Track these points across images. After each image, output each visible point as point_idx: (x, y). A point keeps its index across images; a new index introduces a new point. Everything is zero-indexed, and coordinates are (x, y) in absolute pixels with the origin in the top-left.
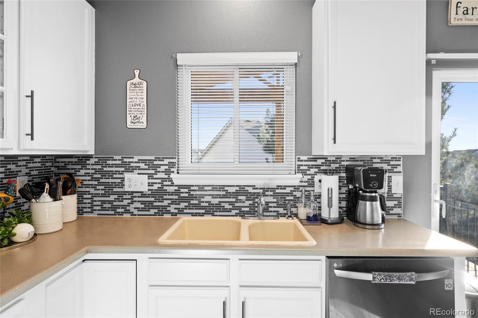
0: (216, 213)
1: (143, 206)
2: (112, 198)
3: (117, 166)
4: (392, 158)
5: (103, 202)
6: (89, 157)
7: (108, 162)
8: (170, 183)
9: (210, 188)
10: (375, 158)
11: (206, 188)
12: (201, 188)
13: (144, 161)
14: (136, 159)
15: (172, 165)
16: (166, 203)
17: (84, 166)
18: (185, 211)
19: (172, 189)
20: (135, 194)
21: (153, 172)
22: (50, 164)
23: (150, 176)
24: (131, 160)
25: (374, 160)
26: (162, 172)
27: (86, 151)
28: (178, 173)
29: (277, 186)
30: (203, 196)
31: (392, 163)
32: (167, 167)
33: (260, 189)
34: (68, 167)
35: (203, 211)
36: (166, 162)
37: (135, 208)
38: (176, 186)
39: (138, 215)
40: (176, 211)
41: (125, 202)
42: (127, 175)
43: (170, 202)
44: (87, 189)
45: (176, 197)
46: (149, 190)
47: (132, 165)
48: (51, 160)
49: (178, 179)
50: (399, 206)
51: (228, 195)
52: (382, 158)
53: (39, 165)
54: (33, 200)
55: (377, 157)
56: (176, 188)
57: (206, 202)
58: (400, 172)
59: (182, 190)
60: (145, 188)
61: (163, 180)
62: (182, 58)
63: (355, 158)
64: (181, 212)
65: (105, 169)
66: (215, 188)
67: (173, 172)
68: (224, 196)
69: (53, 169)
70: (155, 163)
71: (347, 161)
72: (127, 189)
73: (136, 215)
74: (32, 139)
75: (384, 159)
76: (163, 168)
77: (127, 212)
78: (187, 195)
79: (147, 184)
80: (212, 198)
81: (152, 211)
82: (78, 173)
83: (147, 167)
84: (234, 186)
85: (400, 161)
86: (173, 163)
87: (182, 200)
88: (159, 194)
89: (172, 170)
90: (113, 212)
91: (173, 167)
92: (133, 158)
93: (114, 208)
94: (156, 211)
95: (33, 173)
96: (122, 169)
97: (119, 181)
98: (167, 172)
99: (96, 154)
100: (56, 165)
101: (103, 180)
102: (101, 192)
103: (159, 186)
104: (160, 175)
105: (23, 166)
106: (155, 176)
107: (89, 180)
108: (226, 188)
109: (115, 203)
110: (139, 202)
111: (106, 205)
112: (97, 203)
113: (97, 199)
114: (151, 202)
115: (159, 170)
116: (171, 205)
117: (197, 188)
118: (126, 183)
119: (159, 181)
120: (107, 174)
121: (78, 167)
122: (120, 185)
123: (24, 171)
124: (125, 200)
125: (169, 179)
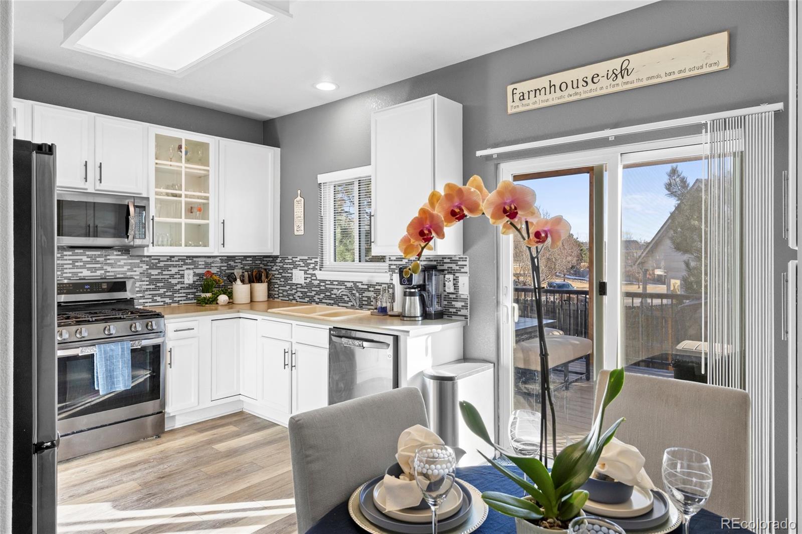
0: (340, 304)
1: (301, 295)
2: (287, 288)
3: (290, 264)
4: (459, 258)
5: (284, 291)
6: (277, 257)
7: (286, 261)
8: (315, 278)
9: (336, 283)
10: (445, 258)
11: (335, 283)
12: (332, 282)
13: (302, 260)
14: (298, 259)
16: (314, 293)
17: (275, 263)
18: (323, 301)
19: (316, 283)
20: (298, 286)
21: (306, 269)
22: (260, 262)
23: (305, 273)
24: (296, 259)
25: (445, 261)
26: (312, 269)
27: (272, 253)
28: (321, 270)
29: (377, 283)
30: (332, 289)
31: (460, 263)
33: (366, 285)
34: (269, 264)
35: (332, 302)
36: (313, 261)
37: (298, 297)
38: (319, 280)
39: (300, 302)
40: (318, 300)
42: (294, 271)
43: (315, 292)
44: (276, 281)
45: (318, 289)
46: (305, 283)
47: (297, 263)
48: (260, 259)
49: (321, 275)
50: (465, 307)
51: (346, 289)
52: (451, 258)
53: (251, 262)
54: (234, 283)
55: (447, 257)
56: (318, 282)
57: (334, 294)
58: (466, 273)
59: (322, 284)
60: (302, 282)
61: (313, 275)
62: (320, 178)
63: (430, 258)
64: (321, 302)
65: (285, 266)
66: (339, 283)
67: (317, 269)
68: (344, 290)
69: (261, 266)
70: (308, 261)
71: (424, 261)
72: (294, 281)
73: (298, 302)
74: (224, 247)
75: (453, 259)
76: (312, 266)
77: (294, 299)
78: (324, 288)
79: (304, 278)
80: (338, 291)
81: (307, 299)
82: (273, 269)
83: (303, 265)
84: (350, 282)
85: (466, 261)
86: (317, 262)
87: (321, 292)
88: (309, 286)
89: (316, 267)
90: (287, 299)
91: (317, 265)
93: (289, 295)
94: (308, 299)
95: (245, 267)
96: (292, 266)
97: (290, 275)
98: (314, 269)
99: (280, 255)
100: (263, 262)
101: (283, 275)
102: (283, 283)
103: (310, 280)
104: (311, 271)
105: (239, 262)
106: (308, 272)
107: (278, 274)
108: (346, 283)
109: (289, 292)
110: (300, 291)
111: (285, 293)
112: (281, 291)
113: (280, 288)
114: (306, 292)
115: (310, 267)
116: (316, 296)
117: (329, 283)
118: (294, 277)
119: (310, 276)
120: (285, 270)
121: (273, 264)
122: (291, 278)
123: (240, 266)
124: (293, 290)
125: (315, 274)
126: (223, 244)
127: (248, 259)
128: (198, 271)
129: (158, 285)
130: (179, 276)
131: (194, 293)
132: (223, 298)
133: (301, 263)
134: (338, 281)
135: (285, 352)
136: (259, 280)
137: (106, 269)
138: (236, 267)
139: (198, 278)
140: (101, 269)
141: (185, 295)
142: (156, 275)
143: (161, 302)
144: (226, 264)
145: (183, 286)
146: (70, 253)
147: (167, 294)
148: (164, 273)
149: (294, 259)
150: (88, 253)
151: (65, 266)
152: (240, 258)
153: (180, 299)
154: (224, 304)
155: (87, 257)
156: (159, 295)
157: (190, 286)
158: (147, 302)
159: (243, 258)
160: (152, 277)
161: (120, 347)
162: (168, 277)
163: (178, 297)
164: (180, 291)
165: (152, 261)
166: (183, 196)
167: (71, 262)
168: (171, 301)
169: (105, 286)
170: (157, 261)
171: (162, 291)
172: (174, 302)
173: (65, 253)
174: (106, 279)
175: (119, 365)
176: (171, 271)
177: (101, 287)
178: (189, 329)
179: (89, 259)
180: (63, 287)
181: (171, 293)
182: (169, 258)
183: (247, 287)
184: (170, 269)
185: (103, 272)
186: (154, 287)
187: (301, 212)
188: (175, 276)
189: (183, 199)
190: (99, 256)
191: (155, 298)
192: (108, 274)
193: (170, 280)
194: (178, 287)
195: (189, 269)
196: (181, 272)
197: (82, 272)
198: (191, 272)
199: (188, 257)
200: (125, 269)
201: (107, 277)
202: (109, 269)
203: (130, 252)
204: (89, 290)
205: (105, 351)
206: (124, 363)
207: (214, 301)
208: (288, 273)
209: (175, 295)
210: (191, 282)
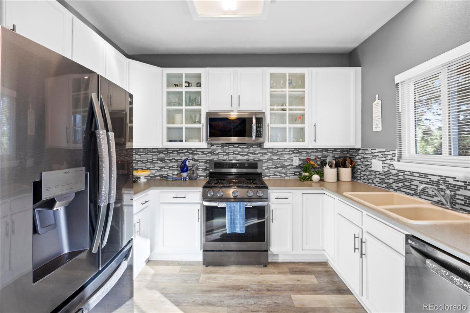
0: (422, 196)
1: (380, 181)
2: (368, 173)
3: (369, 154)
5: (365, 175)
6: (359, 149)
7: (367, 152)
8: (392, 168)
9: (418, 175)
11: (415, 174)
12: (412, 174)
13: (380, 152)
14: (376, 151)
15: (394, 155)
16: (391, 181)
17: (358, 153)
18: (402, 189)
19: (394, 172)
20: (377, 173)
21: (384, 159)
22: (347, 153)
23: (383, 162)
24: (375, 151)
26: (389, 160)
27: (354, 146)
28: (399, 161)
30: (412, 180)
32: (391, 156)
33: (462, 181)
34: (353, 154)
35: (413, 192)
36: (391, 153)
37: (377, 181)
38: (396, 170)
39: (378, 186)
40: (396, 188)
41: (373, 177)
42: (373, 161)
43: (393, 181)
44: (359, 167)
45: (396, 178)
46: (383, 171)
47: (376, 154)
48: (347, 151)
49: (398, 165)
51: (431, 183)
53: (340, 153)
54: (324, 167)
56: (396, 172)
57: (415, 185)
59: (400, 174)
60: (381, 170)
61: (390, 165)
62: (398, 79)
64: (398, 190)
65: (365, 156)
66: (422, 175)
67: (394, 160)
68: (428, 183)
69: (348, 155)
70: (386, 153)
72: (373, 169)
73: (376, 186)
74: (316, 142)
76: (389, 157)
77: (373, 183)
78: (402, 178)
79: (382, 167)
80: (420, 183)
81: (385, 185)
82: (356, 158)
83: (381, 156)
84: (436, 175)
86: (394, 153)
87: (400, 181)
88: (387, 174)
89: (394, 158)
90: (367, 182)
91: (394, 157)
92: (375, 150)
93: (368, 179)
94: (386, 185)
95: (336, 156)
96: (371, 157)
97: (370, 163)
98: (392, 160)
99: (362, 148)
100: (349, 153)
101: (364, 163)
102: (364, 169)
103: (388, 169)
104: (388, 162)
105: (331, 153)
106: (386, 162)
107: (360, 162)
108: (430, 177)
109: (369, 177)
110: (378, 178)
111: (366, 177)
112: (362, 175)
113: (362, 173)
114: (384, 179)
115: (387, 158)
116: (394, 183)
117: (409, 173)
118: (372, 165)
119: (387, 165)
120: (365, 159)
121: (356, 154)
122: (370, 166)
123: (331, 155)
124: (372, 176)
125: (392, 164)
126: (315, 140)
127: (337, 150)
128: (302, 158)
129: (277, 165)
130: (290, 161)
131: (299, 172)
132: (316, 177)
133: (380, 155)
134: (420, 173)
135: (355, 237)
136: (344, 166)
137: (249, 156)
138: (329, 156)
139: (302, 162)
140: (246, 155)
141: (293, 172)
142: (276, 160)
143: (279, 176)
144: (321, 154)
145: (292, 167)
146: (232, 147)
147: (282, 171)
148: (281, 158)
149: (373, 151)
150: (240, 147)
151: (230, 154)
152: (332, 149)
153: (290, 175)
154: (316, 181)
155: (240, 149)
156: (278, 172)
157: (297, 167)
158: (271, 176)
159: (333, 149)
160: (274, 161)
161: (238, 205)
162: (283, 161)
163: (289, 173)
164: (291, 170)
165: (274, 151)
166: (287, 110)
167: (232, 151)
168: (285, 176)
169: (246, 165)
170: (276, 151)
171: (279, 169)
172: (287, 176)
173: (230, 147)
174: (249, 161)
175: (238, 216)
176: (285, 157)
177: (245, 165)
178: (285, 198)
179: (241, 150)
180: (227, 164)
181: (285, 171)
182: (283, 149)
183: (335, 170)
184: (284, 156)
185: (247, 157)
186: (275, 166)
187: (379, 112)
188: (288, 161)
189: (287, 112)
190: (246, 148)
191: (276, 173)
192: (250, 158)
193: (284, 163)
194: (289, 167)
195: (296, 156)
196: (291, 158)
197: (237, 157)
198: (297, 158)
199: (295, 149)
200: (259, 155)
201: (250, 160)
202: (251, 155)
203: (262, 146)
204: (238, 167)
205: (230, 206)
206: (241, 216)
207: (309, 178)
208: (368, 162)
209: (287, 172)
210: (297, 164)
